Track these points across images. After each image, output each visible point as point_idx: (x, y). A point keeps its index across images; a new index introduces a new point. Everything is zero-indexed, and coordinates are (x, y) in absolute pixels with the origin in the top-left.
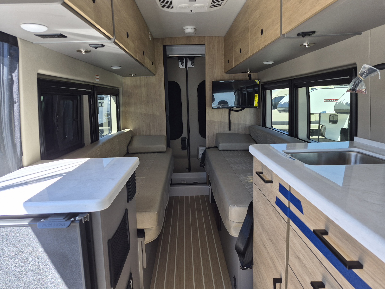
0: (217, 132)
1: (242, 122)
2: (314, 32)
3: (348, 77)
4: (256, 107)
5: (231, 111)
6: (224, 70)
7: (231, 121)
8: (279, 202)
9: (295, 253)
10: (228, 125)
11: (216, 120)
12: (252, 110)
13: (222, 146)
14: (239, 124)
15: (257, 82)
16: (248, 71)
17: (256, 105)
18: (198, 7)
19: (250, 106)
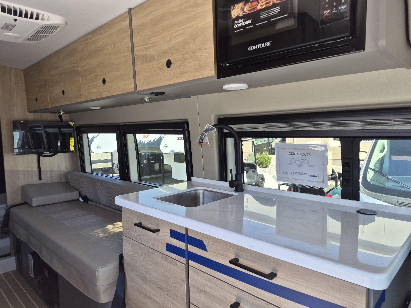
0: (23, 184)
1: (56, 169)
2: (164, 93)
3: (182, 129)
4: (73, 151)
5: (41, 158)
6: (26, 108)
7: (42, 169)
8: (170, 248)
9: (198, 289)
10: (37, 174)
11: (21, 168)
12: (67, 154)
13: (35, 202)
14: (52, 171)
15: (72, 124)
16: (61, 112)
17: (72, 149)
18: (12, 37)
19: (66, 150)
